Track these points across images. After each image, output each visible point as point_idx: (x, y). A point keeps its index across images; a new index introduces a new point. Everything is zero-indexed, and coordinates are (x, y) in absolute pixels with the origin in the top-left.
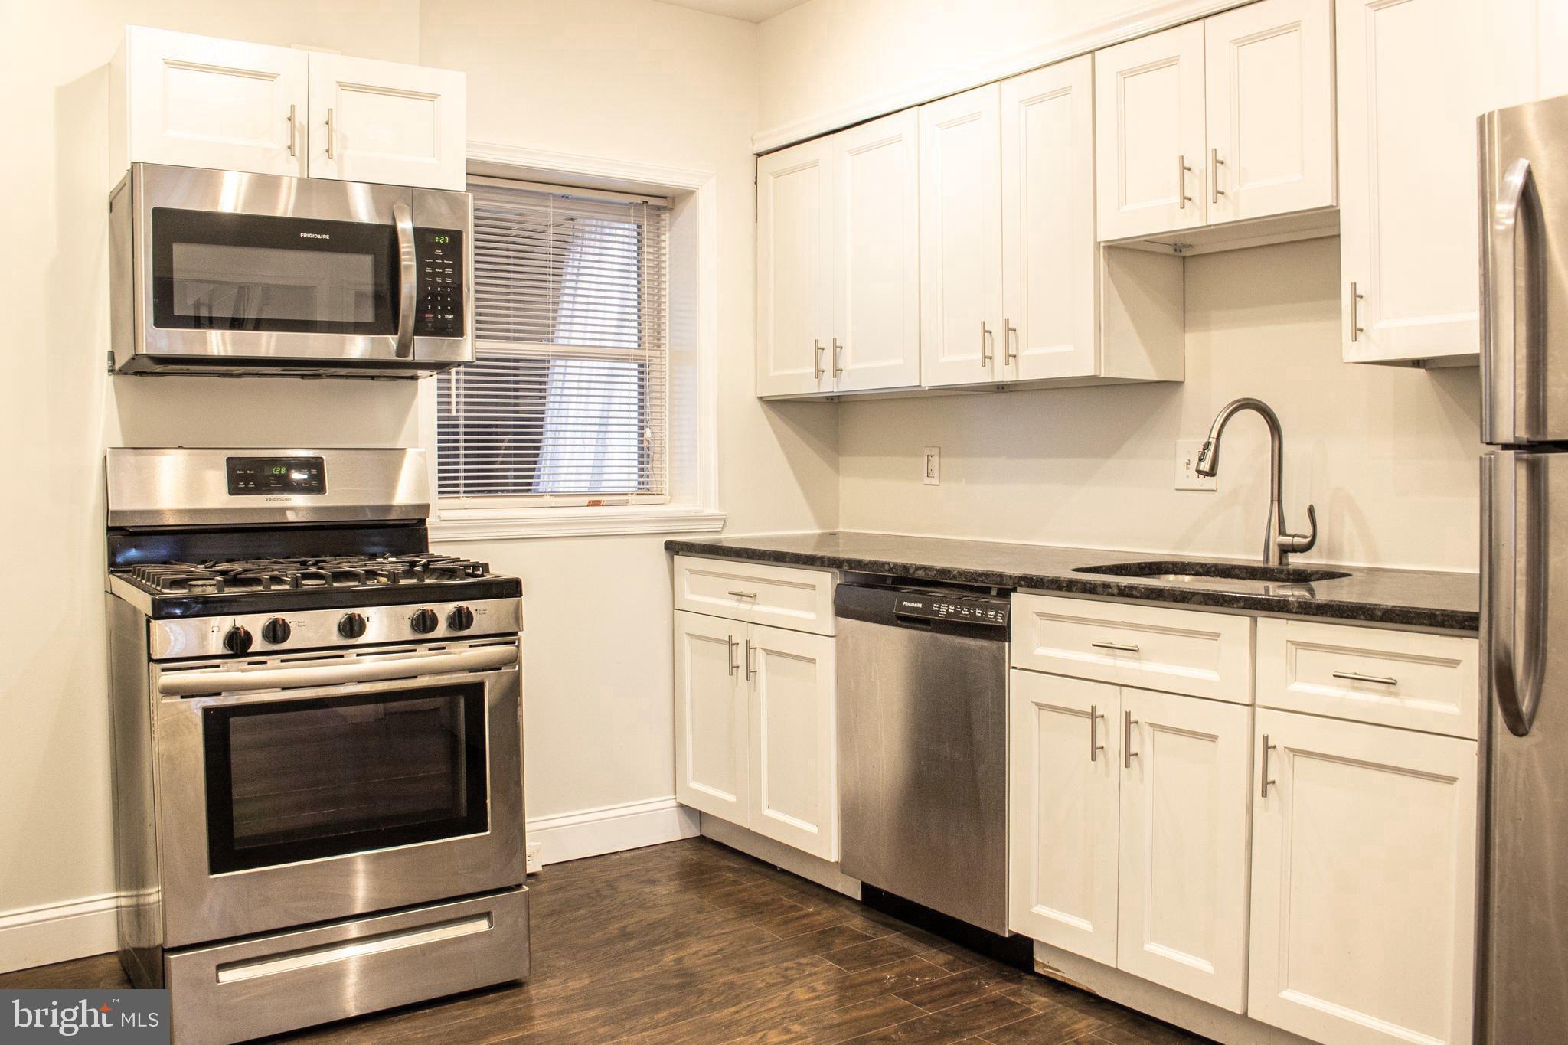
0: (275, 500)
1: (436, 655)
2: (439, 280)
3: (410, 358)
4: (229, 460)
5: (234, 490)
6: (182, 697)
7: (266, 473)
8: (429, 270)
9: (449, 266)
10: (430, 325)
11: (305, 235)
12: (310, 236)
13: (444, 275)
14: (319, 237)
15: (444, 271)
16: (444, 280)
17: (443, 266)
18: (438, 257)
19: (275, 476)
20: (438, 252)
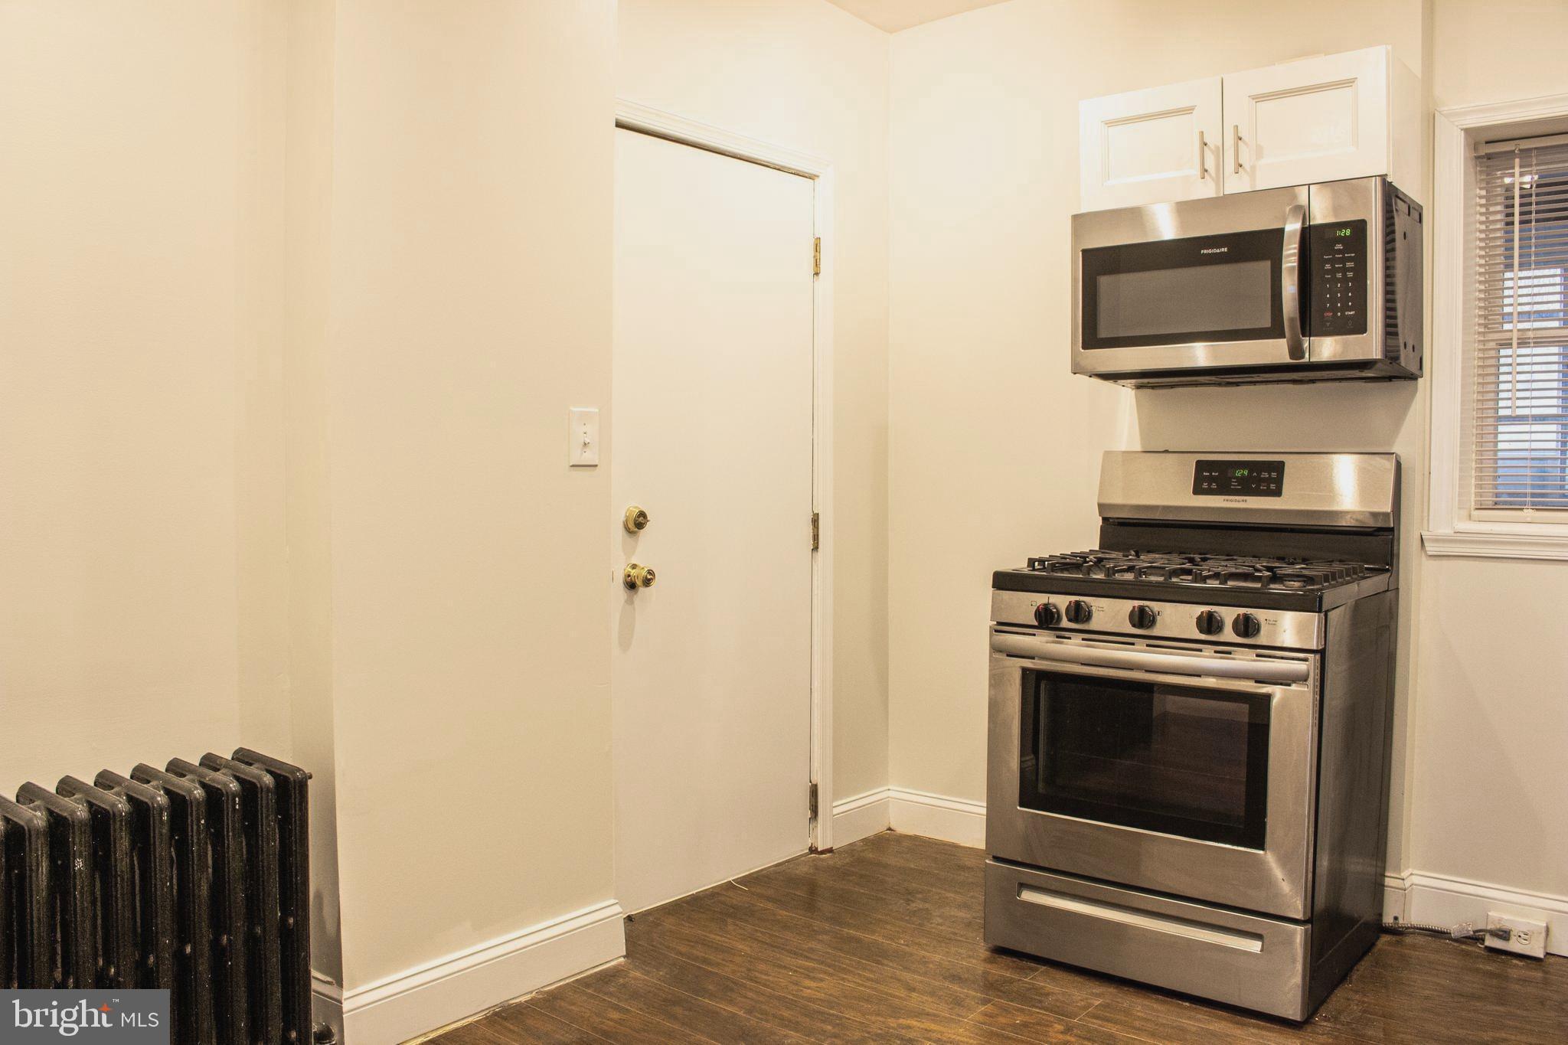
0: (1231, 501)
1: (1221, 658)
2: (1339, 275)
3: (1306, 359)
4: (1198, 462)
5: (1198, 490)
6: (1008, 655)
7: (1229, 475)
8: (1328, 266)
9: (1350, 259)
10: (1328, 324)
11: (1205, 251)
12: (1210, 251)
13: (1344, 270)
14: (1218, 251)
15: (1344, 265)
16: (1344, 275)
17: (1343, 260)
18: (1339, 251)
19: (1237, 478)
20: (1339, 247)
